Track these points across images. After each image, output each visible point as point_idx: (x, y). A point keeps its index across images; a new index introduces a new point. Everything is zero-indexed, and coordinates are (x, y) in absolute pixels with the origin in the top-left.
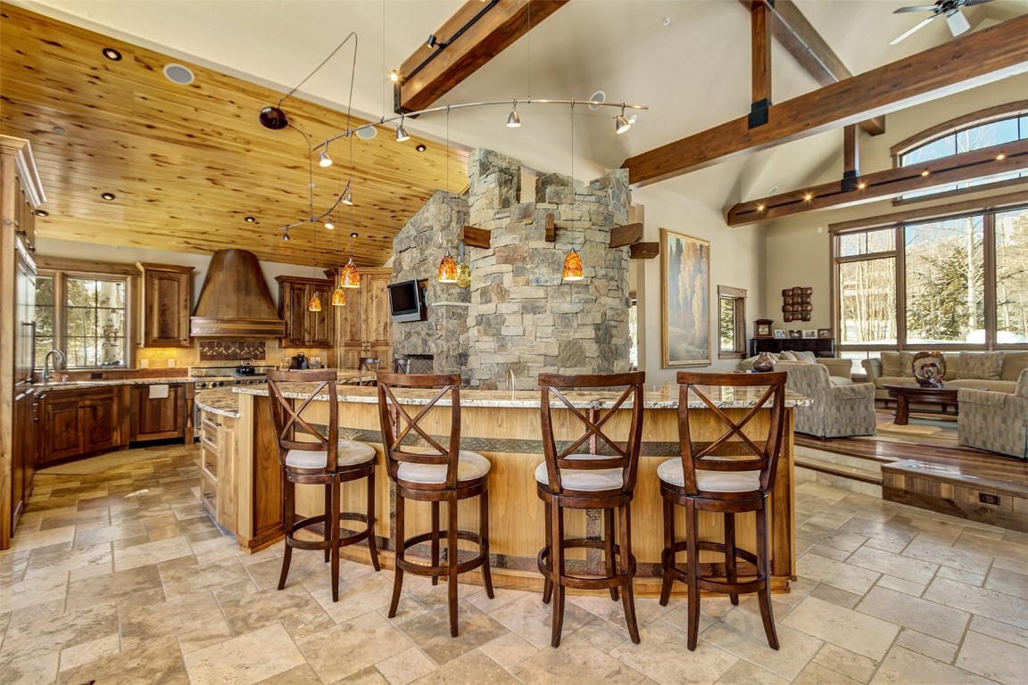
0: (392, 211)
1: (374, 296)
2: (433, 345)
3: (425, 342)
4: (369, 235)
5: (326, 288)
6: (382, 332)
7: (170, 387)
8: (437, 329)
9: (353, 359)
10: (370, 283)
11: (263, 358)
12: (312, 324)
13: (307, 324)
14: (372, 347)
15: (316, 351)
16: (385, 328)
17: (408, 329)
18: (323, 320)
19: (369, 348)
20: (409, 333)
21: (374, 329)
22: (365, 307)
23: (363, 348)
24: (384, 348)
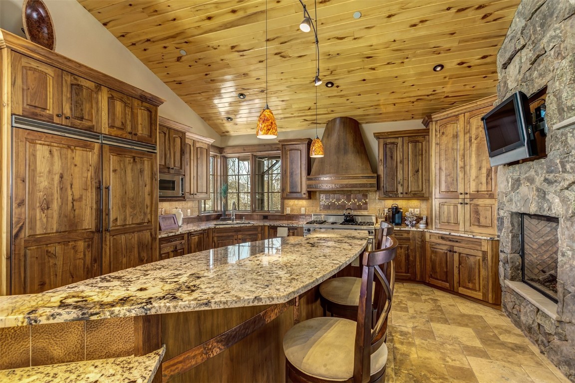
0: (480, 7)
1: (473, 137)
2: (557, 200)
3: (542, 195)
4: (459, 61)
5: (420, 139)
6: (484, 180)
7: (289, 230)
8: (565, 171)
9: (449, 213)
10: (469, 123)
11: (366, 209)
12: (406, 176)
13: (400, 177)
14: (472, 199)
15: (415, 203)
16: (488, 175)
17: (516, 175)
18: (417, 171)
19: (467, 201)
20: (518, 180)
21: (474, 177)
22: (461, 152)
23: (460, 201)
24: (488, 201)
